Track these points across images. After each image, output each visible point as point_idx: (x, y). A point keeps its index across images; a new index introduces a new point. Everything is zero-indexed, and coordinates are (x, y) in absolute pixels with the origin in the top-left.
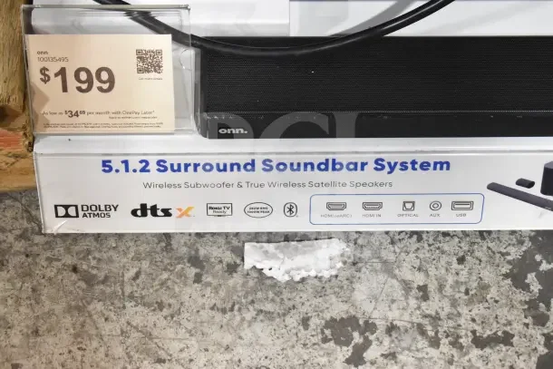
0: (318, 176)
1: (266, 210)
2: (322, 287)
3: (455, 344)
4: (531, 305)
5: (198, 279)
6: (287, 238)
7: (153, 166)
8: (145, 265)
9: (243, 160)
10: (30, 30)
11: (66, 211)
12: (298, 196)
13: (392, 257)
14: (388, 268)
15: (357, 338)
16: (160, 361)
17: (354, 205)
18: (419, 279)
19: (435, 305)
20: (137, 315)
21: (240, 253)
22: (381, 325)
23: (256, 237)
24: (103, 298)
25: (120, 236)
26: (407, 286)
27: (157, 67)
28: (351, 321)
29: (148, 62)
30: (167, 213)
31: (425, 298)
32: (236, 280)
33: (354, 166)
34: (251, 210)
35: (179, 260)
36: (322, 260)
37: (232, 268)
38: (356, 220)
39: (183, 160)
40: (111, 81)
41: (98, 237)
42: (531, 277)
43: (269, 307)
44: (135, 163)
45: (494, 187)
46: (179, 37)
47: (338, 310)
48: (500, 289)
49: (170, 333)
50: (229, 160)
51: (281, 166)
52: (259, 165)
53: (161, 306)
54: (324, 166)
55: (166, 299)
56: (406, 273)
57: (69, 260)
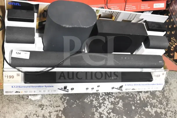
0: (38, 88)
1: (32, 92)
2: (38, 101)
3: (54, 107)
4: (63, 102)
5: (23, 100)
6: (34, 95)
7: (18, 87)
8: (16, 99)
9: (29, 86)
10: (3, 71)
11: (7, 92)
12: (36, 90)
13: (46, 97)
14: (46, 98)
15: (42, 107)
16: (18, 110)
17: (42, 91)
18: (50, 100)
19: (52, 102)
20: (15, 105)
21: (28, 97)
22: (45, 105)
23: (30, 95)
24: (11, 103)
25: (13, 95)
26: (48, 100)
27: (19, 75)
28: (42, 105)
29: (18, 75)
30: (19, 92)
31: (50, 102)
32: (28, 100)
33: (42, 87)
34: (30, 92)
35: (21, 98)
36: (38, 98)
37: (27, 99)
38: (42, 93)
39: (22, 86)
40: (13, 77)
41: (11, 95)
42: (62, 99)
43: (32, 103)
44: (16, 87)
45: (58, 89)
46: (22, 72)
47: (40, 103)
48: (59, 100)
49: (20, 107)
50: (27, 86)
51: (34, 87)
52: (31, 87)
53: (18, 104)
54: (39, 87)
55: (19, 103)
56: (48, 99)
57: (7, 98)
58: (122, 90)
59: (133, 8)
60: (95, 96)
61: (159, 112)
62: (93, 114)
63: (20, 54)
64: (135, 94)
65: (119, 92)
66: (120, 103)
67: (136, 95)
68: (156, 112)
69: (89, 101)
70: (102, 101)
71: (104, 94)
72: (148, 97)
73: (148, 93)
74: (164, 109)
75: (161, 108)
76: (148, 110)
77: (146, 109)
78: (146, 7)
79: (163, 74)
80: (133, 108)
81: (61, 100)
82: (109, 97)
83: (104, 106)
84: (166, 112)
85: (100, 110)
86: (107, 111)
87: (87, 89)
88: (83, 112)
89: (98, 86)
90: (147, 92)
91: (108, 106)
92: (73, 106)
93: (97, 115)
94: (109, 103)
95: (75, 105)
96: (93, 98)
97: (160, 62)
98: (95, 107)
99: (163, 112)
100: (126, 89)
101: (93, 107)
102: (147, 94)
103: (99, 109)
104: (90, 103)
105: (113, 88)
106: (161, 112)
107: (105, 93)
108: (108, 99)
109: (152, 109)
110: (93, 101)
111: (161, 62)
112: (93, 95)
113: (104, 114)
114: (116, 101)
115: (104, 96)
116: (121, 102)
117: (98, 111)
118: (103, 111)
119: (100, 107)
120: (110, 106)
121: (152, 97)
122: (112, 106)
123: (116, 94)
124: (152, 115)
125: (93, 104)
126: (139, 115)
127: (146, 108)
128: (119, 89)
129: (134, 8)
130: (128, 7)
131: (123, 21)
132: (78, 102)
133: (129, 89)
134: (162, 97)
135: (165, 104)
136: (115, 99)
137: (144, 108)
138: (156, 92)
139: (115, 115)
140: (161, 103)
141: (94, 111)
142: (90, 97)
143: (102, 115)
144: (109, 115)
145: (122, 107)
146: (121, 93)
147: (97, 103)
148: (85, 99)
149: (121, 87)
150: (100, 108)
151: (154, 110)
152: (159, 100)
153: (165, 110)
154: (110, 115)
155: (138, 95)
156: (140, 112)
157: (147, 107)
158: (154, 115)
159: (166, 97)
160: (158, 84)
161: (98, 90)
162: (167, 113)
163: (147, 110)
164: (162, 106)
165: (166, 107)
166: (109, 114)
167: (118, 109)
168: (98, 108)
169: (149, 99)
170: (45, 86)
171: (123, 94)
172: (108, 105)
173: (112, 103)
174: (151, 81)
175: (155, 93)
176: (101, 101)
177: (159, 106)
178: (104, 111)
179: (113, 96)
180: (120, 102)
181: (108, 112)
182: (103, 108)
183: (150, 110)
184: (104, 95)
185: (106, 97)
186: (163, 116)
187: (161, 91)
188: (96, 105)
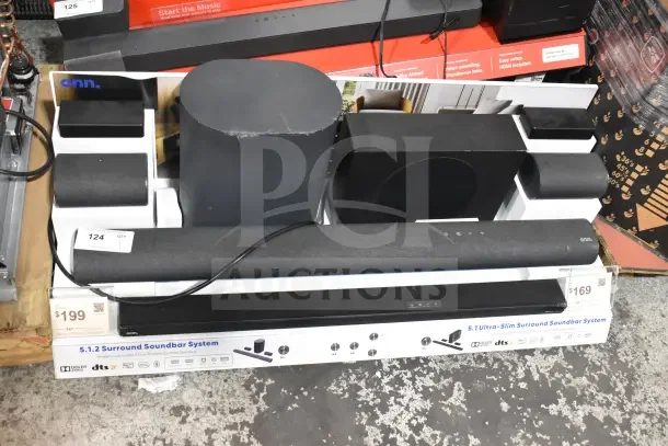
0: (167, 350)
2: (170, 394)
3: (223, 413)
4: (252, 396)
5: (119, 394)
6: (157, 376)
7: (101, 349)
8: (98, 390)
9: (136, 345)
10: (51, 297)
11: (65, 369)
12: (160, 359)
13: (198, 382)
14: (196, 386)
15: (184, 414)
16: (104, 427)
17: (182, 360)
18: (209, 389)
19: (216, 399)
20: (95, 410)
21: (136, 383)
22: (193, 408)
23: (143, 376)
24: (81, 404)
25: (87, 379)
26: (204, 392)
27: (102, 310)
28: (182, 407)
29: (99, 308)
30: (106, 368)
31: (211, 396)
32: (135, 394)
33: (180, 346)
34: (141, 365)
35: (112, 387)
36: (169, 384)
37: (133, 389)
38: (184, 367)
39: (113, 346)
40: (84, 315)
41: (79, 380)
42: (252, 386)
43: (148, 403)
44: (93, 348)
45: (236, 351)
46: (111, 298)
47: (176, 403)
48: (240, 390)
49: (108, 416)
50: (131, 345)
51: (152, 347)
52: (143, 347)
53: (104, 406)
54: (169, 346)
55: (106, 402)
56: (203, 387)
57: (66, 389)
58: (461, 349)
59: (470, 69)
60: (366, 373)
61: (601, 418)
62: (362, 433)
63: (102, 238)
64: (508, 361)
65: (449, 356)
66: (456, 393)
67: (512, 363)
68: (589, 419)
69: (344, 391)
70: (391, 389)
71: (396, 363)
72: (557, 368)
73: (557, 353)
74: (621, 406)
75: (609, 404)
76: (560, 412)
77: (553, 409)
78: (517, 62)
79: (602, 283)
80: (505, 406)
81: (248, 388)
82: (414, 374)
83: (399, 403)
84: (627, 416)
85: (385, 419)
86: (409, 421)
87: (335, 347)
88: (326, 428)
89: (374, 337)
90: (553, 351)
91: (411, 404)
92: (290, 408)
93: (373, 435)
94: (417, 392)
95: (295, 405)
96: (359, 379)
98: (367, 408)
99: (617, 416)
100: (475, 344)
101: (360, 410)
102: (552, 360)
103: (382, 417)
104: (347, 396)
105: (426, 341)
106: (609, 420)
107: (400, 360)
108: (413, 380)
109: (573, 409)
110: (360, 388)
112: (359, 370)
113: (399, 432)
114: (440, 387)
115: (398, 372)
116: (460, 390)
117: (377, 421)
118: (395, 420)
119: (384, 408)
120: (420, 403)
121: (571, 367)
122: (428, 405)
123: (442, 361)
124: (575, 429)
125: (360, 400)
126: (527, 432)
127: (553, 406)
128: (447, 343)
129: (475, 68)
130: (453, 69)
131: (443, 112)
132: (306, 393)
133: (486, 344)
134: (608, 366)
135: (623, 391)
136: (437, 380)
137: (543, 406)
138: (588, 350)
139: (438, 433)
140: (605, 385)
141: (364, 422)
142: (349, 375)
143: (391, 436)
144: (419, 435)
145: (464, 406)
146: (459, 357)
147: (372, 396)
148: (329, 385)
149: (455, 335)
150: (383, 413)
151: (583, 410)
152: (597, 378)
153: (622, 409)
154: (423, 436)
155: (520, 364)
156: (530, 420)
157: (557, 403)
158: (583, 428)
159: (623, 366)
160: (588, 318)
161: (375, 352)
162: (630, 419)
163: (556, 413)
164: (610, 396)
165: (625, 402)
166: (417, 429)
167: (449, 412)
168: (379, 413)
169: (559, 376)
170: (191, 344)
171: (465, 363)
172: (411, 400)
173: (426, 393)
174: (560, 309)
175: (583, 353)
176: (387, 389)
177: (600, 397)
178: (399, 421)
179: (430, 370)
180: (456, 388)
181: (414, 422)
182: (394, 410)
183: (566, 412)
184: (397, 369)
185: (406, 374)
186: (617, 432)
187: (605, 345)
188: (371, 403)
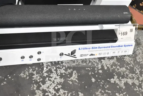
58: (76, 58)
60: (37, 68)
61: (131, 84)
62: (34, 93)
64: (94, 62)
65: (71, 60)
66: (74, 75)
67: (96, 63)
68: (126, 84)
69: (27, 76)
70: (47, 74)
71: (49, 64)
72: (114, 64)
73: (114, 59)
74: (138, 79)
75: (133, 78)
76: (115, 82)
77: (112, 81)
79: (131, 30)
80: (93, 80)
82: (57, 68)
83: (50, 80)
84: (140, 83)
85: (44, 87)
86: (54, 87)
87: (23, 58)
88: (18, 91)
89: (39, 53)
90: (112, 58)
91: (55, 80)
92: (2, 84)
93: (39, 94)
94: (58, 75)
95: (5, 83)
96: (33, 71)
97: (124, 13)
98: (37, 83)
99: (137, 82)
100: (82, 55)
101: (33, 84)
102: (112, 61)
103: (43, 86)
104: (28, 78)
105: (61, 54)
106: (133, 84)
107: (51, 62)
108: (56, 70)
109: (120, 80)
110: (34, 75)
111: (127, 13)
112: (34, 67)
113: (50, 92)
114: (67, 73)
115: (50, 68)
116: (75, 74)
117: (40, 88)
118: (48, 87)
119: (44, 83)
120: (59, 80)
121: (119, 64)
122: (62, 80)
123: (68, 63)
124: (121, 88)
125: (34, 79)
126: (102, 90)
127: (112, 79)
128: (70, 55)
132: (10, 77)
133: (86, 55)
134: (133, 63)
135: (139, 73)
136: (66, 70)
137: (108, 79)
138: (125, 57)
139: (66, 92)
140: (132, 71)
141: (35, 88)
142: (29, 69)
143: (46, 94)
144: (58, 93)
145: (77, 80)
146: (75, 61)
147: (39, 77)
148: (21, 73)
150: (43, 84)
151: (124, 81)
152: (129, 68)
153: (138, 80)
154: (60, 93)
155: (100, 63)
156: (103, 85)
157: (114, 78)
158: (124, 88)
159: (138, 63)
160: (126, 45)
161: (40, 59)
162: (141, 84)
163: (114, 82)
164: (134, 75)
165: (140, 77)
166: (57, 91)
167: (71, 83)
168: (41, 84)
169: (115, 68)
171: (77, 63)
172: (55, 78)
173: (61, 76)
174: (115, 41)
175: (124, 58)
176: (45, 74)
177: (130, 75)
178: (50, 87)
179: (63, 66)
180: (74, 73)
181: (56, 88)
182: (48, 83)
183: (117, 81)
184: (50, 66)
185: (53, 68)
186: (137, 89)
187: (132, 55)
188: (38, 81)
